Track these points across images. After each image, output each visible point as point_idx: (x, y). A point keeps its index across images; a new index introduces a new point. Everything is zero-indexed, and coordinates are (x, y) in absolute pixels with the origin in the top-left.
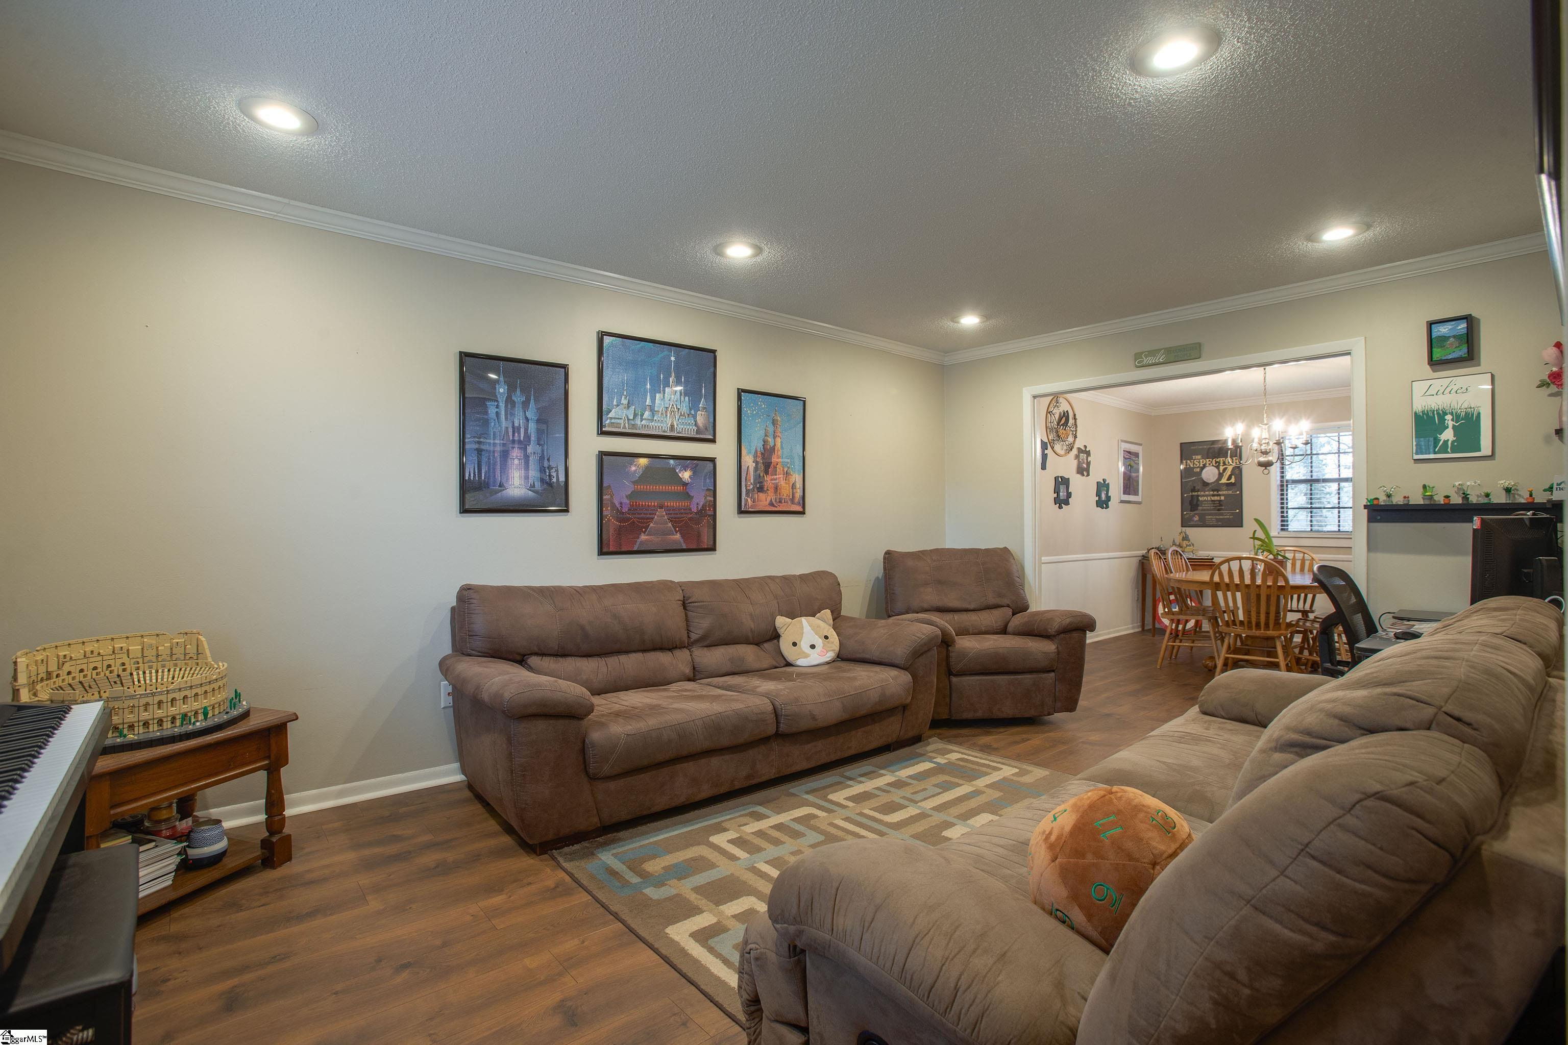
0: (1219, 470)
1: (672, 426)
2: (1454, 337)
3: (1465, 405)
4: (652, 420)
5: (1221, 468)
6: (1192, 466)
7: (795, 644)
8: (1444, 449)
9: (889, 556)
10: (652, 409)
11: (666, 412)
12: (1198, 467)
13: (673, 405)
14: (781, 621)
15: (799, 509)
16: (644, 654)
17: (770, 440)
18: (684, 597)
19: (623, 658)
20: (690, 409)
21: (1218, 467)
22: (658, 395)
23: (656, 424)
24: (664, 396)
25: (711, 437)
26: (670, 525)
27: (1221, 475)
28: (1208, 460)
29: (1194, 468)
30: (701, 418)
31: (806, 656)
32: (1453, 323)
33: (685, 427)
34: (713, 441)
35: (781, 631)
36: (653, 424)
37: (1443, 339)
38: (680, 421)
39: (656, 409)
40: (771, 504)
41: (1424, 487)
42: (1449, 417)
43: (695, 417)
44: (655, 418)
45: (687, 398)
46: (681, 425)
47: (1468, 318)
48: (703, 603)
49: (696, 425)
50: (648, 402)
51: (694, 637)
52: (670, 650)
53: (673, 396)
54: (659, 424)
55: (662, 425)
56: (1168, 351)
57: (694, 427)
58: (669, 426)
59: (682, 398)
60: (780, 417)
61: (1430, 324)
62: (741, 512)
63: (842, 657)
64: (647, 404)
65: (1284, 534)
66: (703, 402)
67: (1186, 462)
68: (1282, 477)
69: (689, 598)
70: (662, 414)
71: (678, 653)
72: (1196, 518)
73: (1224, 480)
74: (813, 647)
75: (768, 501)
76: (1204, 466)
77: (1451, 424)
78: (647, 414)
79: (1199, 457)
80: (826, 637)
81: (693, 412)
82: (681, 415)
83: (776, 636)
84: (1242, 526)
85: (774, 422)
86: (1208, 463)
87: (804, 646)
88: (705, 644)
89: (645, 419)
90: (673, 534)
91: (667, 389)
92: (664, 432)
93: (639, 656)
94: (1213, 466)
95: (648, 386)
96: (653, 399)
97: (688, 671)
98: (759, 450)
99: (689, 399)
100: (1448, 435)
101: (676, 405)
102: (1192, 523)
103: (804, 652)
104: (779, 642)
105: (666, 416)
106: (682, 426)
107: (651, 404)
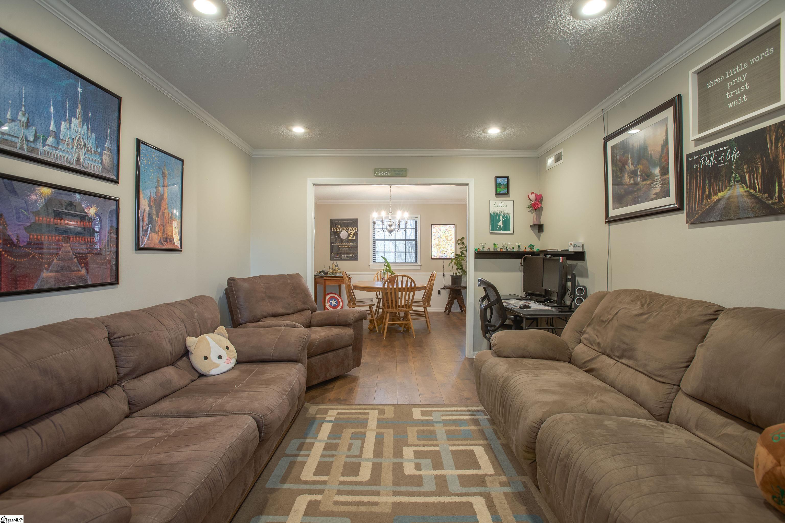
0: (348, 233)
1: (78, 160)
2: (503, 184)
3: (506, 212)
4: (57, 148)
5: (349, 232)
6: (336, 230)
7: (206, 358)
8: (499, 230)
9: (231, 282)
10: (56, 135)
11: (72, 143)
12: (338, 231)
13: (79, 138)
14: (191, 341)
15: (178, 247)
16: (81, 405)
17: (161, 189)
18: (109, 333)
19: (58, 418)
20: (97, 147)
21: (348, 232)
22: (63, 123)
23: (61, 154)
24: (70, 126)
25: (114, 178)
26: (75, 260)
27: (349, 236)
28: (343, 228)
29: (337, 231)
30: (106, 158)
31: (217, 366)
32: (503, 179)
33: (91, 163)
34: (116, 182)
35: (192, 349)
36: (57, 152)
37: (500, 185)
38: (86, 156)
39: (61, 137)
40: (160, 242)
41: (494, 244)
42: (501, 216)
43: (101, 155)
44: (60, 147)
45: (93, 135)
46: (87, 160)
47: (507, 178)
48: (130, 337)
49: (102, 163)
50: (52, 127)
51: (123, 371)
52: (103, 392)
53: (80, 129)
54: (64, 155)
55: (67, 156)
56: (392, 170)
57: (100, 165)
58: (75, 158)
59: (89, 133)
60: (167, 171)
61: (497, 177)
62: (138, 248)
64: (51, 128)
65: (374, 263)
66: (108, 143)
67: (333, 228)
68: (374, 237)
69: (115, 333)
70: (68, 144)
71: (111, 392)
72: (338, 256)
73: (350, 238)
74: (220, 357)
75: (159, 239)
76: (342, 231)
77: (502, 219)
78: (50, 140)
79: (339, 226)
80: (227, 348)
81: (99, 150)
82: (87, 150)
84: (358, 260)
85: (163, 174)
86: (343, 229)
87: (213, 357)
88: (134, 376)
89: (49, 145)
90: (79, 271)
91: (73, 120)
92: (70, 163)
93: (76, 409)
94: (345, 231)
95: (52, 110)
96: (58, 126)
97: (125, 408)
98: (152, 196)
99: (95, 136)
100: (501, 224)
101: (83, 139)
102: (336, 258)
103: (214, 363)
105: (73, 147)
106: (89, 162)
107: (55, 131)
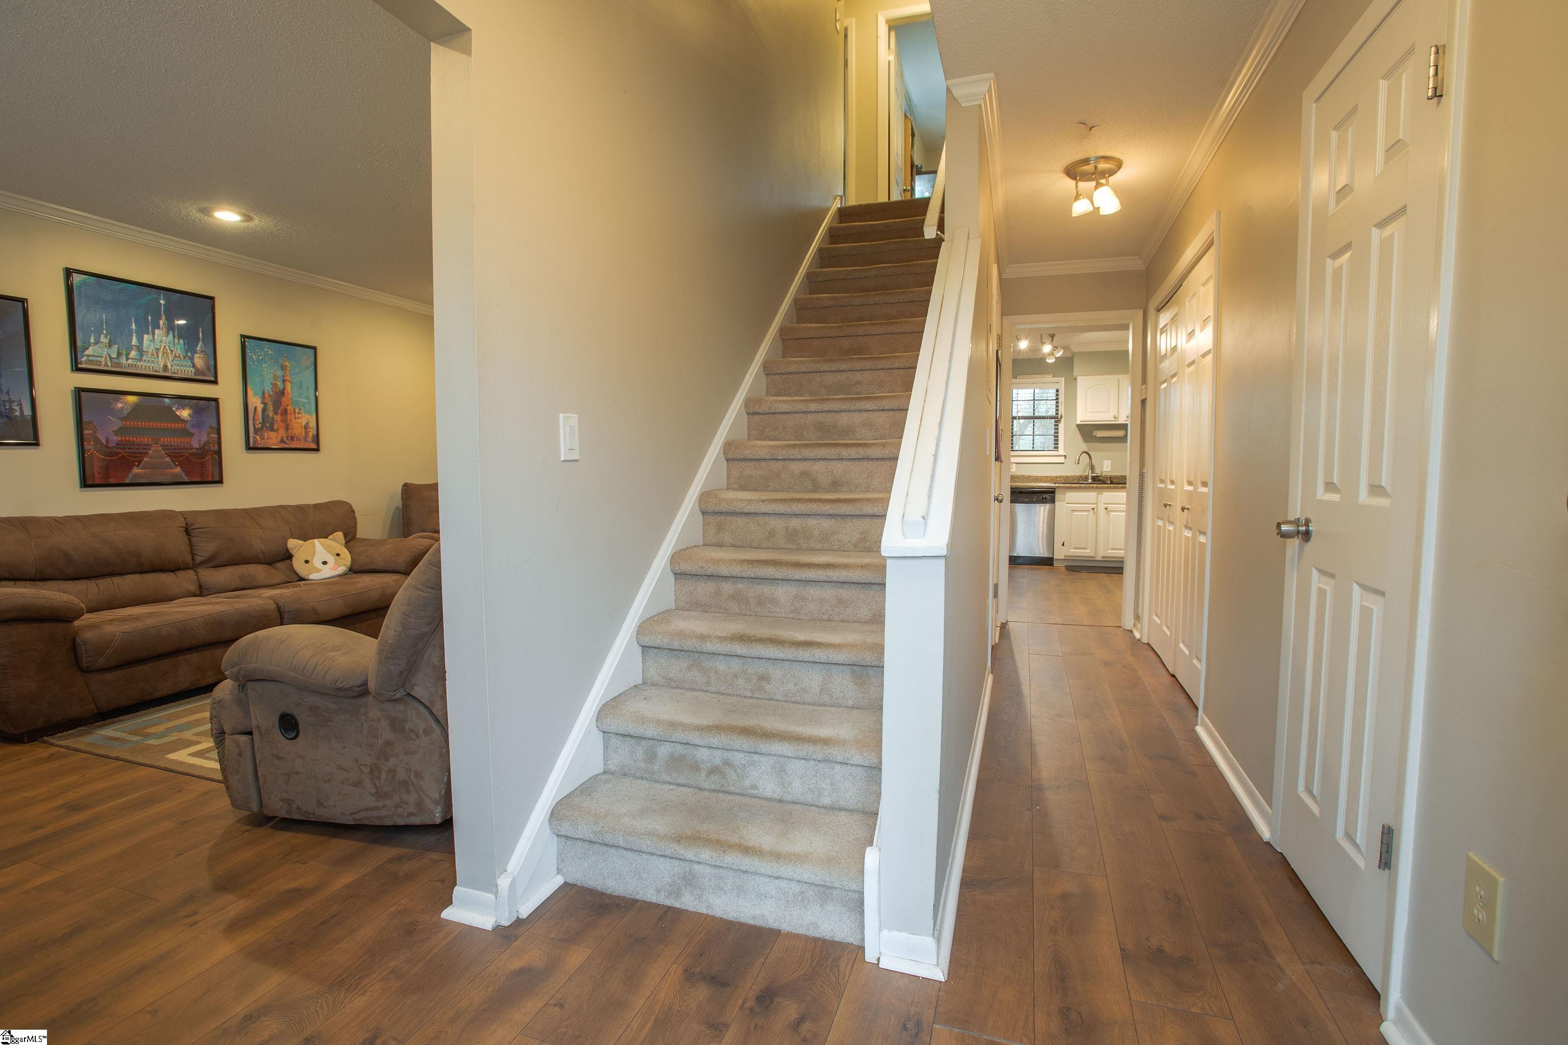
1: (165, 367)
4: (141, 360)
7: (307, 562)
9: (406, 486)
10: (140, 349)
11: (157, 353)
13: (165, 347)
14: (292, 543)
15: (314, 446)
16: (143, 575)
17: (279, 383)
18: (187, 524)
19: (117, 580)
20: (187, 351)
22: (146, 337)
23: (145, 364)
24: (153, 337)
25: (212, 379)
26: (168, 459)
30: (199, 361)
31: (319, 571)
33: (181, 368)
34: (215, 382)
35: (293, 552)
36: (141, 363)
38: (174, 362)
39: (145, 349)
40: (282, 441)
43: (192, 359)
44: (144, 358)
45: (181, 341)
46: (176, 366)
48: (208, 529)
49: (194, 366)
50: (134, 341)
51: (199, 559)
52: (172, 571)
53: (164, 338)
54: (149, 364)
55: (152, 365)
57: (191, 369)
58: (162, 366)
59: (176, 341)
60: (289, 363)
62: (249, 448)
63: (354, 570)
64: (133, 343)
66: (201, 345)
69: (193, 524)
70: (152, 355)
71: (181, 574)
74: (325, 563)
75: (279, 438)
78: (133, 354)
80: (338, 555)
81: (189, 354)
82: (175, 356)
83: (289, 556)
85: (283, 368)
87: (317, 562)
88: (212, 565)
89: (132, 359)
90: (173, 468)
91: (157, 331)
92: (156, 371)
93: (137, 577)
95: (134, 327)
96: (141, 340)
97: (193, 588)
98: (267, 392)
99: (184, 342)
101: (169, 347)
103: (316, 568)
104: (291, 561)
105: (158, 356)
106: (178, 367)
107: (138, 345)
